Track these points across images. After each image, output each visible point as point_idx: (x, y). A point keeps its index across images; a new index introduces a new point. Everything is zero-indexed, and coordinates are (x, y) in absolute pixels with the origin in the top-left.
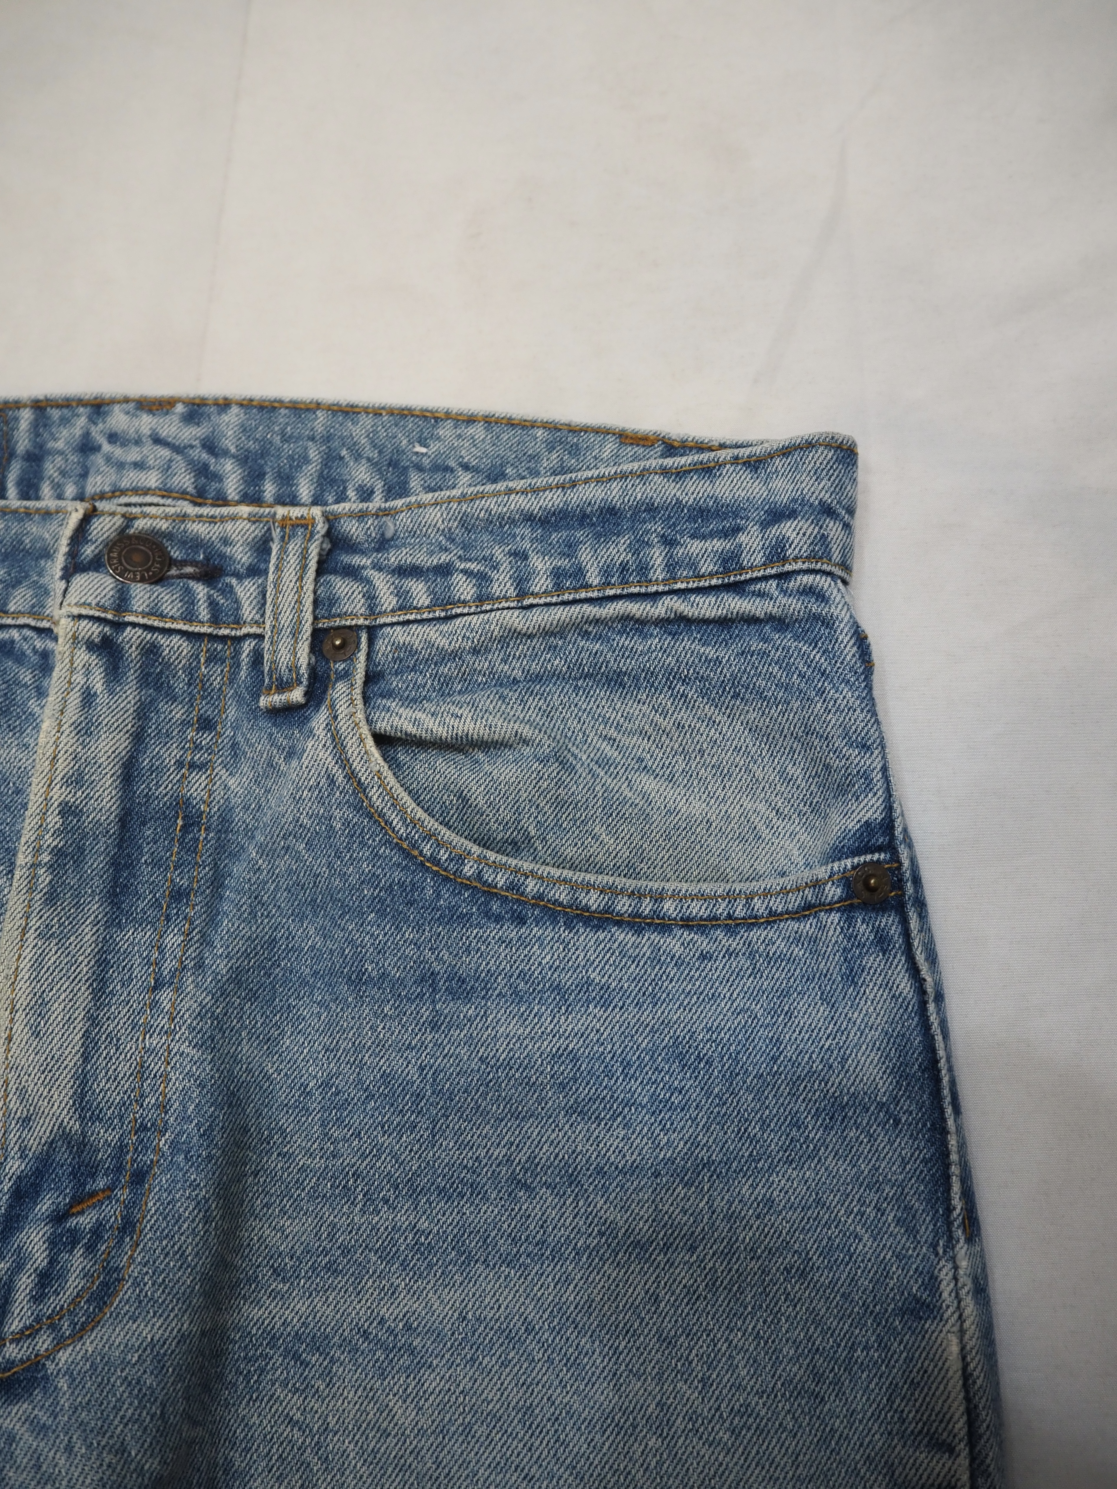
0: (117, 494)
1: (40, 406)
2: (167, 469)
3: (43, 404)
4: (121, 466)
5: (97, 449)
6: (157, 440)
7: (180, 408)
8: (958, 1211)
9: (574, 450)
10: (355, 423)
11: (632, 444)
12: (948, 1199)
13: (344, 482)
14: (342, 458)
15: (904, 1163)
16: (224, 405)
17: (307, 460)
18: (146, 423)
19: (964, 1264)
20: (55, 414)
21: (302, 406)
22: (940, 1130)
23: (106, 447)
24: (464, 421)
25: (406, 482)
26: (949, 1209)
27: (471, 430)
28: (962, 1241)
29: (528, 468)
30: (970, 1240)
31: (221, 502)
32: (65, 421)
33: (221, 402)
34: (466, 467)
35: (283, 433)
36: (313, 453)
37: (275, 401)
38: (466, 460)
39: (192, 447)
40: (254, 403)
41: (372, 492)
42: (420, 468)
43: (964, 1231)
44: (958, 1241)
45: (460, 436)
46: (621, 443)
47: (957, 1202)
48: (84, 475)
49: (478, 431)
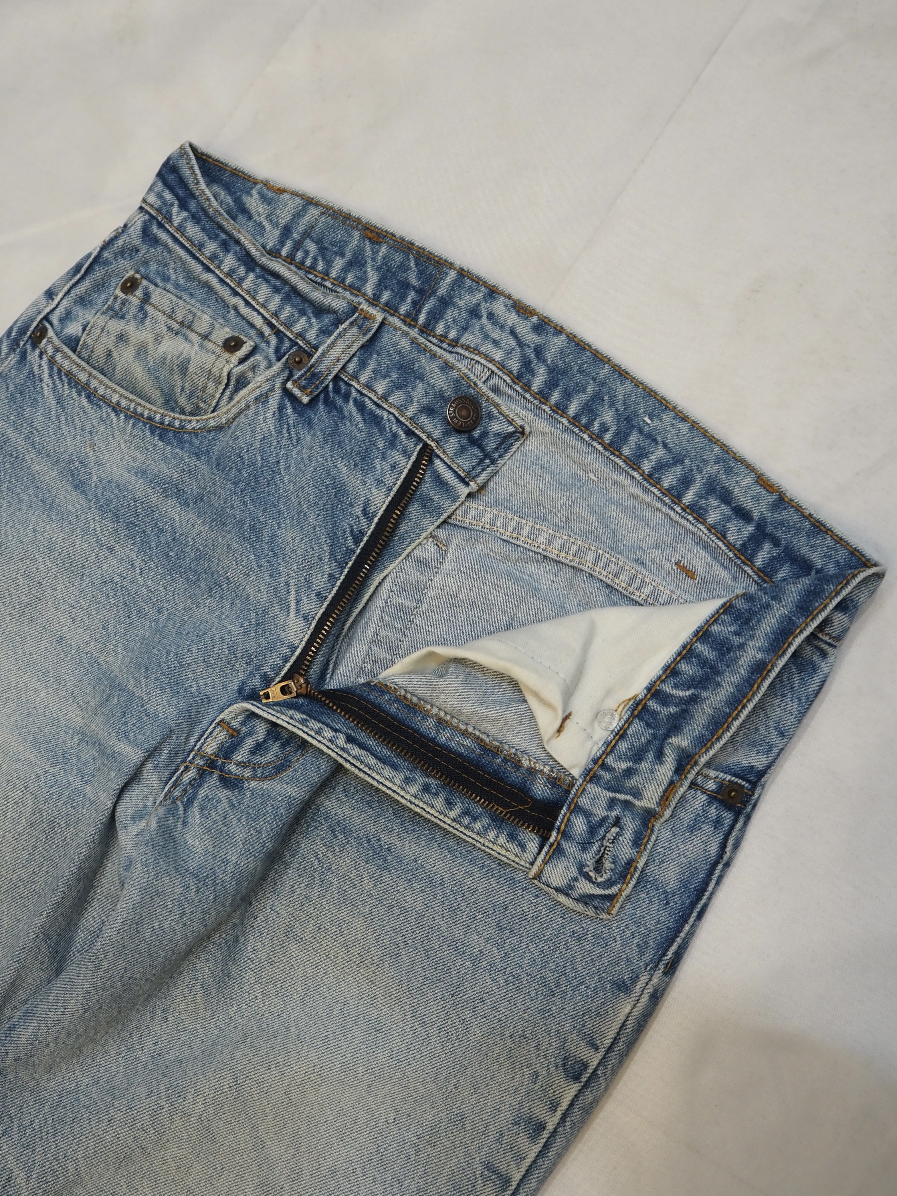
0: (476, 352)
1: (463, 273)
2: (509, 353)
3: (465, 273)
4: (486, 336)
5: (480, 317)
6: (513, 333)
7: (535, 319)
8: (668, 957)
9: (729, 471)
10: (622, 384)
11: (761, 485)
12: (667, 950)
13: (597, 415)
14: (603, 400)
15: (658, 922)
16: (559, 330)
17: (584, 391)
18: (512, 318)
19: (655, 980)
20: (468, 282)
21: (600, 357)
22: (684, 919)
23: (484, 320)
24: (680, 417)
25: (629, 435)
26: (664, 955)
27: (681, 425)
28: (660, 971)
29: (698, 466)
30: (665, 973)
31: (527, 388)
32: (471, 290)
33: (559, 328)
34: (665, 446)
35: (581, 367)
36: (590, 389)
37: (587, 344)
38: (668, 441)
39: (529, 346)
40: (576, 339)
41: (608, 430)
42: (641, 431)
43: (665, 968)
44: (659, 970)
45: (673, 425)
46: (757, 481)
47: (670, 954)
48: (465, 329)
49: (684, 428)
